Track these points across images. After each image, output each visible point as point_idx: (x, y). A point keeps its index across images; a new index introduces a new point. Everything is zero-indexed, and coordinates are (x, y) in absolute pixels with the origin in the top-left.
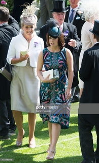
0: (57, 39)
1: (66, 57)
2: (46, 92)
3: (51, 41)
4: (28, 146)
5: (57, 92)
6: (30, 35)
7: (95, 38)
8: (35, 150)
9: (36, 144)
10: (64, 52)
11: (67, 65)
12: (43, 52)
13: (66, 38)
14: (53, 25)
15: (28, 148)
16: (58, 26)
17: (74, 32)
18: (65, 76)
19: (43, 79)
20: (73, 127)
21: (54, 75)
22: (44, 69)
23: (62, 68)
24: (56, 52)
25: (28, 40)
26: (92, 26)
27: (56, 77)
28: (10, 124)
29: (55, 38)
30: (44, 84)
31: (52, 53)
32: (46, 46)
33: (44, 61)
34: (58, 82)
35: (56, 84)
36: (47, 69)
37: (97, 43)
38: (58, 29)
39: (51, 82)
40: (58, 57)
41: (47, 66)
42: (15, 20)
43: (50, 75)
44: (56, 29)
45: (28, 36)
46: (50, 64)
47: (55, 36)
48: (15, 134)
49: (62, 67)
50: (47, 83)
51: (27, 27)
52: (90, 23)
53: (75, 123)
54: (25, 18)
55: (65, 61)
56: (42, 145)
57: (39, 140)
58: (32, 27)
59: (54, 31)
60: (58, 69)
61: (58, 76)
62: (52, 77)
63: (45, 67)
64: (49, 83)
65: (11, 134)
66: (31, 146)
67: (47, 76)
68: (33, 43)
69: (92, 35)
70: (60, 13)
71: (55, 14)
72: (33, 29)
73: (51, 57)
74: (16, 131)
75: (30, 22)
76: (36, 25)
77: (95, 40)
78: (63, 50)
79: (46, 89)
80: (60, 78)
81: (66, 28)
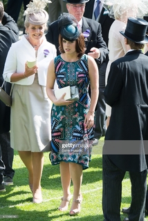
0: (74, 42)
1: (87, 68)
2: (58, 119)
3: (66, 45)
4: (31, 200)
5: (76, 119)
6: (38, 39)
7: (128, 43)
8: (41, 207)
9: (43, 198)
10: (85, 61)
11: (89, 79)
12: (55, 61)
13: (86, 40)
14: (68, 23)
15: (31, 203)
16: (75, 24)
17: (98, 32)
18: (86, 96)
19: (55, 101)
20: (96, 172)
21: (72, 95)
22: (56, 85)
23: (83, 84)
24: (73, 61)
25: (36, 46)
26: (124, 26)
27: (74, 97)
28: (4, 168)
29: (71, 41)
30: (57, 107)
31: (67, 63)
32: (58, 53)
33: (56, 75)
34: (77, 105)
35: (75, 107)
36: (61, 86)
37: (131, 50)
38: (76, 28)
39: (67, 105)
40: (76, 69)
41: (61, 81)
42: (11, 18)
43: (66, 94)
44: (72, 28)
45: (35, 41)
46: (65, 79)
47: (72, 38)
48: (12, 184)
49: (83, 82)
50: (62, 106)
51: (34, 28)
52: (122, 23)
53: (99, 167)
54: (31, 15)
55: (87, 74)
56: (51, 199)
57: (47, 191)
58: (41, 28)
59: (70, 31)
60: (78, 86)
61: (77, 96)
62: (68, 97)
63: (59, 83)
64: (65, 106)
65: (7, 184)
66: (35, 200)
67: (61, 96)
68: (43, 52)
69: (123, 39)
70: (77, 5)
71: (70, 7)
72: (43, 30)
73: (67, 69)
74: (14, 178)
75: (37, 20)
76: (46, 24)
77: (128, 46)
78: (83, 58)
79: (59, 115)
80: (80, 97)
81: (86, 25)
